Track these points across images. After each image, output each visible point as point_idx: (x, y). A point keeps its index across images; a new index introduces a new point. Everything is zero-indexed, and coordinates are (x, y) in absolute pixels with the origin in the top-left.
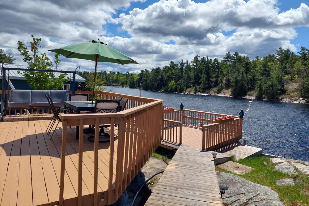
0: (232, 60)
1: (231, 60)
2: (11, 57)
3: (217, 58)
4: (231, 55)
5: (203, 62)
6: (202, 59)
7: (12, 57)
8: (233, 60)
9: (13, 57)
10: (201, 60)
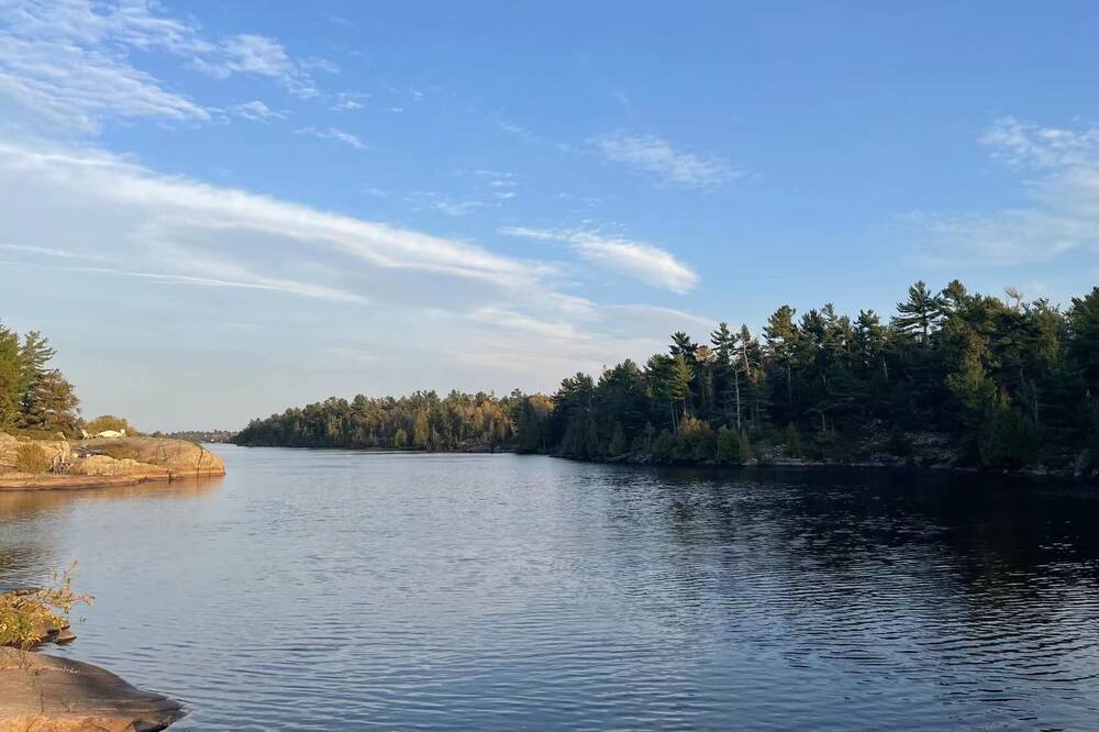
0: (937, 314)
1: (932, 317)
2: (34, 344)
3: (870, 312)
4: (932, 297)
5: (811, 330)
6: (806, 318)
7: (40, 346)
8: (940, 318)
9: (44, 345)
10: (803, 322)
